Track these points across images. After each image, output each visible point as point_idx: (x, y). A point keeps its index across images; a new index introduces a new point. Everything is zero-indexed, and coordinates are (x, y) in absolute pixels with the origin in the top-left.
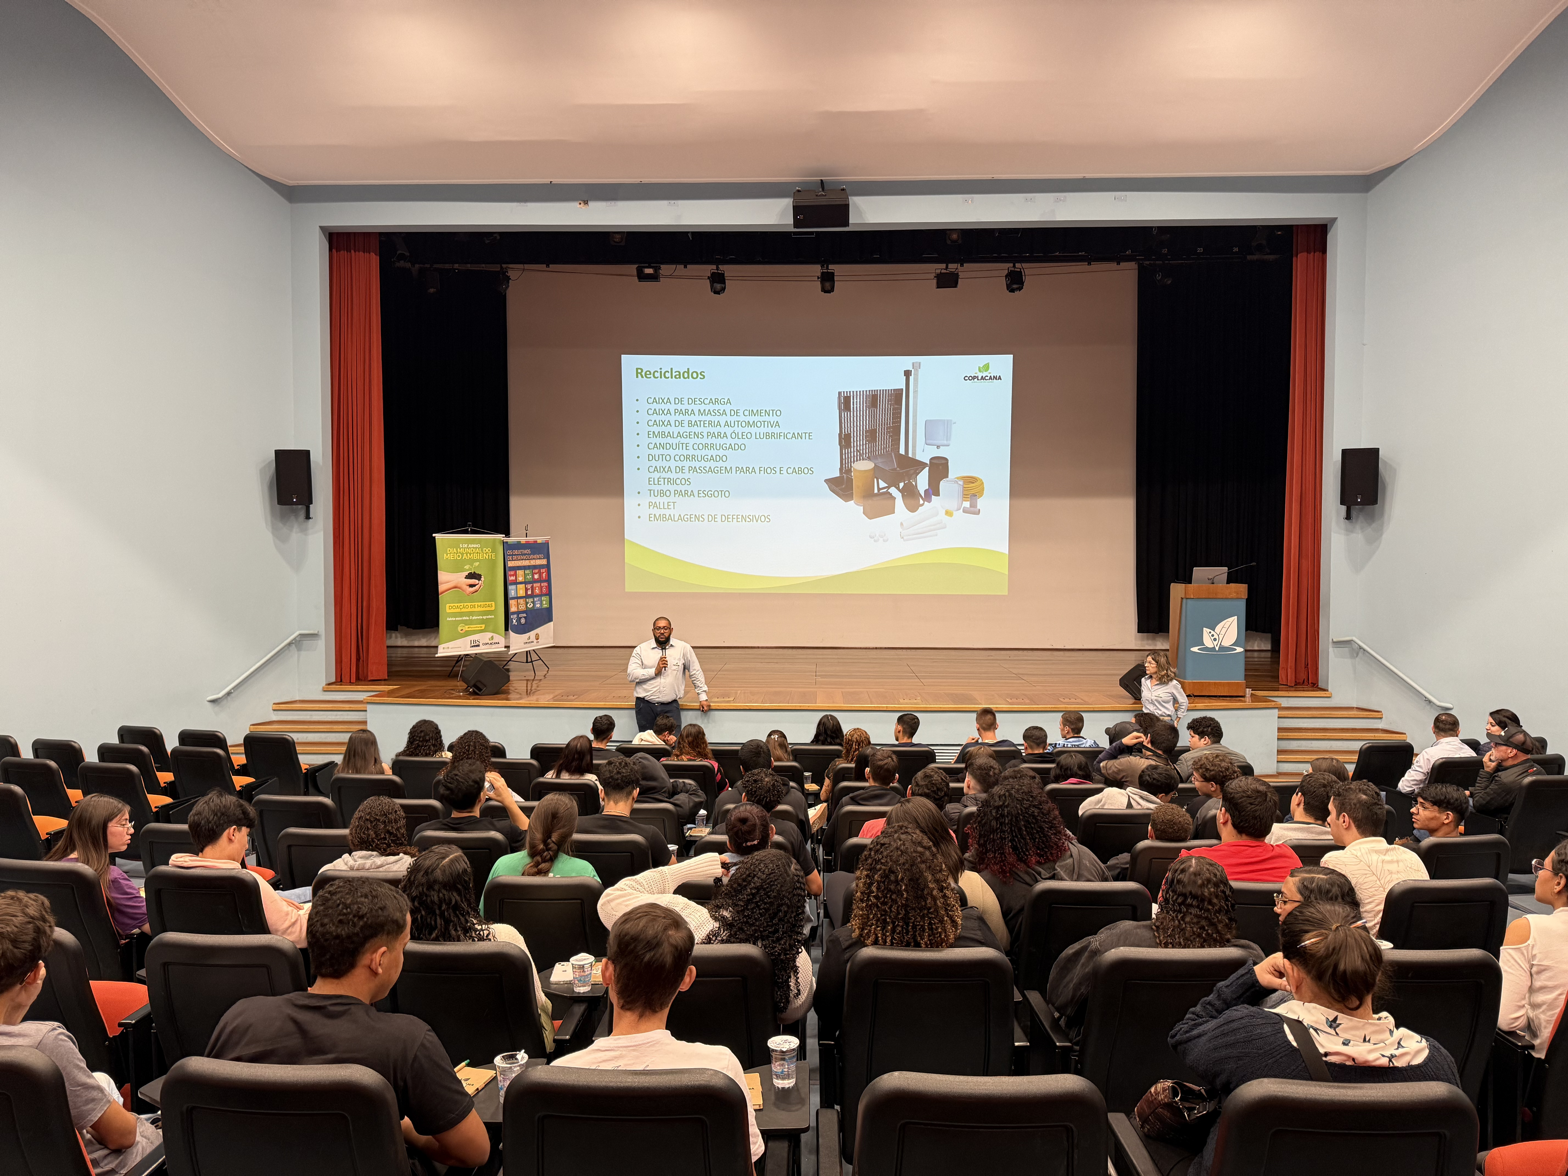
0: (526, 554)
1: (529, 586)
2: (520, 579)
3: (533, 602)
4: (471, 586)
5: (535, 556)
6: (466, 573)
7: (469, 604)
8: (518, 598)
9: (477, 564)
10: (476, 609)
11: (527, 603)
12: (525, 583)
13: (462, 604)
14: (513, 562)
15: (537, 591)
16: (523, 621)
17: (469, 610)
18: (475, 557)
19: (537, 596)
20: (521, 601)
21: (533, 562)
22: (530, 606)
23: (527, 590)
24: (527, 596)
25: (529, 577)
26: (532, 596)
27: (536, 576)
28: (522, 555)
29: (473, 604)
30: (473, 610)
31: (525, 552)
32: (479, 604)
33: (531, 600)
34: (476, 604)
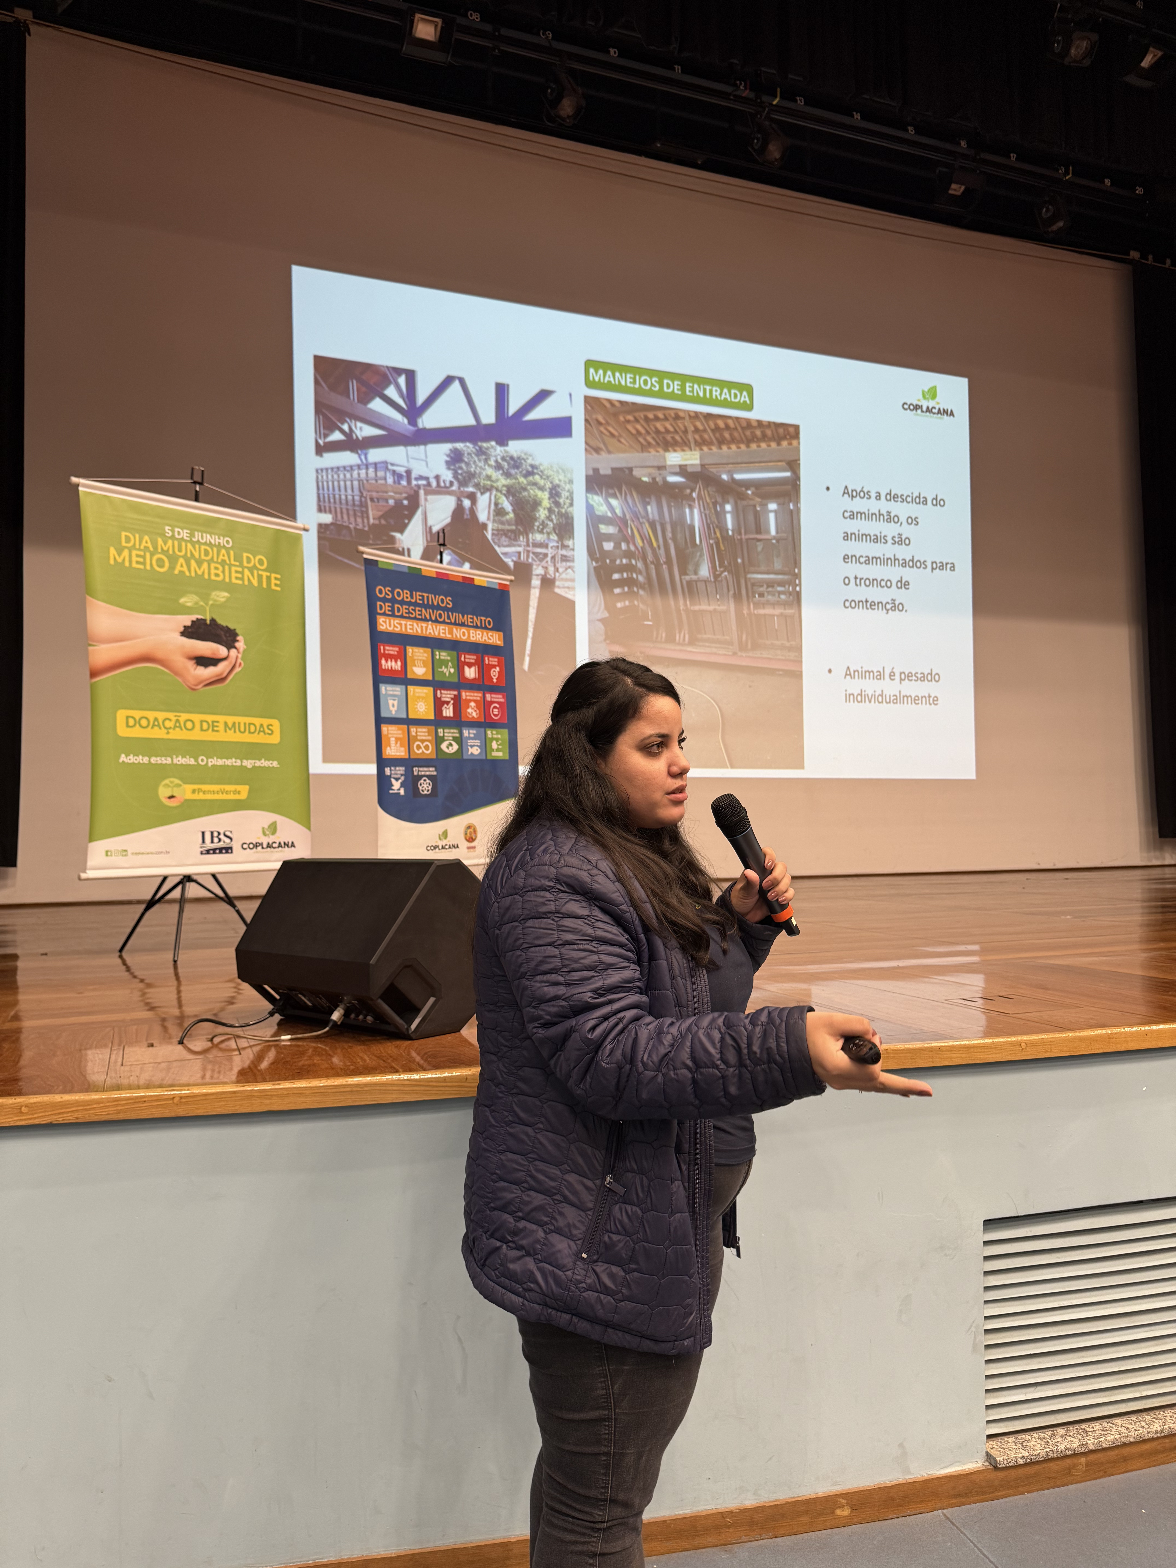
0: (438, 607)
1: (447, 695)
2: (419, 671)
3: (460, 741)
4: (203, 661)
5: (467, 619)
6: (187, 620)
7: (197, 718)
8: (408, 722)
9: (222, 596)
10: (222, 736)
11: (439, 741)
12: (436, 684)
13: (171, 715)
14: (396, 621)
15: (472, 712)
16: (425, 787)
17: (197, 735)
18: (216, 573)
19: (472, 724)
20: (421, 732)
21: (460, 634)
22: (450, 748)
23: (439, 704)
24: (439, 721)
25: (448, 671)
26: (458, 722)
27: (470, 673)
28: (426, 606)
29: (210, 718)
30: (209, 736)
31: (436, 600)
32: (230, 720)
33: (454, 732)
34: (221, 719)
